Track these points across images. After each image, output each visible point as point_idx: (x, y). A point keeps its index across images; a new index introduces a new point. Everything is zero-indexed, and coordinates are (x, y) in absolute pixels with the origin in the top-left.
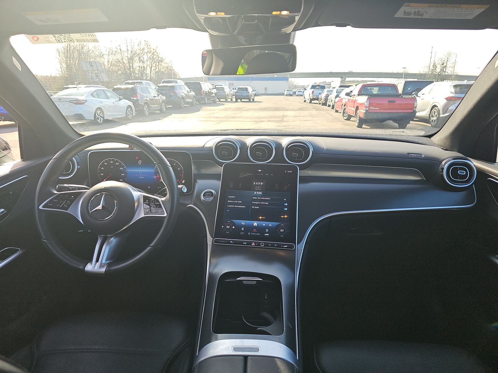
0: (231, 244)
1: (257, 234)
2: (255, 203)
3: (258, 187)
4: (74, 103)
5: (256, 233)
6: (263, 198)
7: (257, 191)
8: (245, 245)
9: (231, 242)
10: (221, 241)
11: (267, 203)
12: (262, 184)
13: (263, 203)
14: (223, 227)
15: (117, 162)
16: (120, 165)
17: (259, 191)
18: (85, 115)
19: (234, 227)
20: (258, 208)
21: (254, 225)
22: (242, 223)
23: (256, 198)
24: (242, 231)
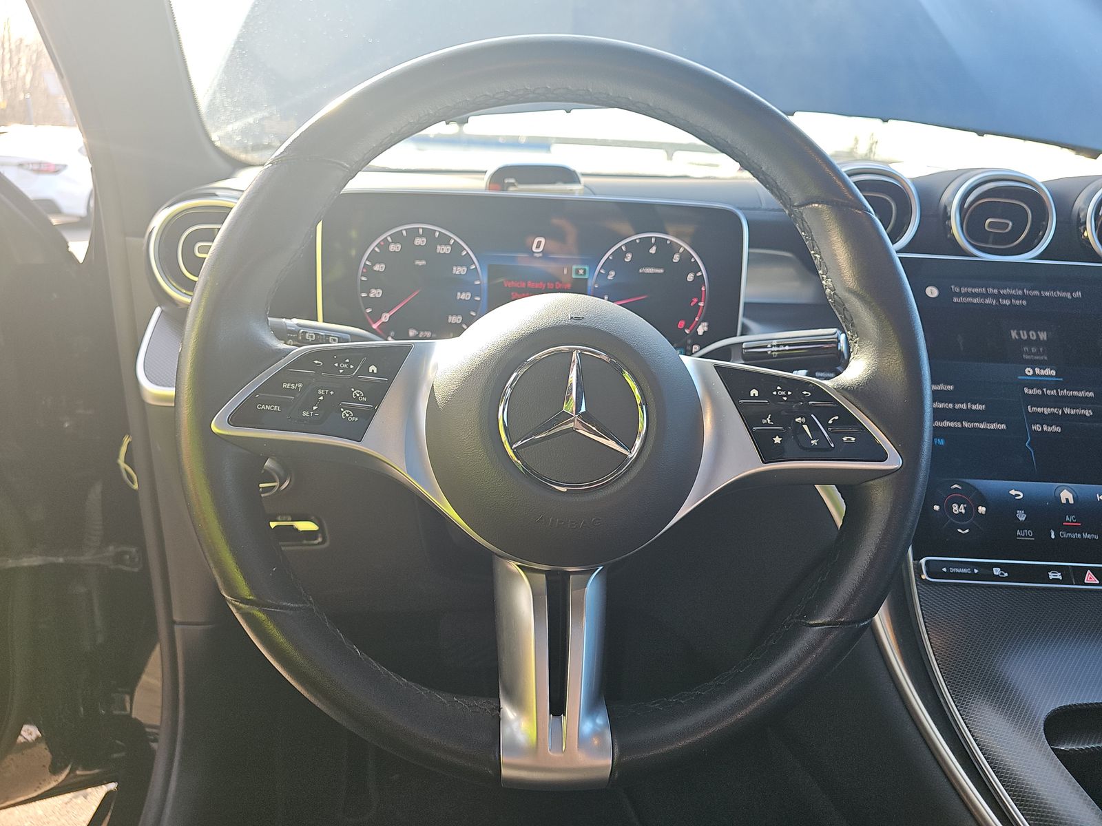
0: (997, 578)
1: (1086, 536)
2: (1039, 410)
3: (1034, 350)
4: (33, 170)
5: (1079, 530)
6: (1065, 392)
7: (1033, 364)
8: (1056, 581)
9: (997, 571)
10: (952, 570)
11: (1088, 413)
12: (1043, 336)
13: (1073, 412)
14: (936, 508)
15: (444, 240)
16: (456, 257)
17: (1043, 365)
18: (64, 204)
19: (982, 510)
20: (1059, 429)
21: (1064, 501)
22: (1013, 492)
23: (1039, 392)
24: (1022, 525)
